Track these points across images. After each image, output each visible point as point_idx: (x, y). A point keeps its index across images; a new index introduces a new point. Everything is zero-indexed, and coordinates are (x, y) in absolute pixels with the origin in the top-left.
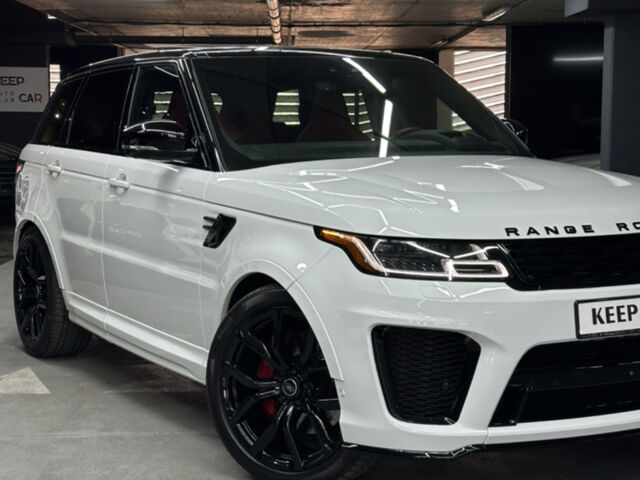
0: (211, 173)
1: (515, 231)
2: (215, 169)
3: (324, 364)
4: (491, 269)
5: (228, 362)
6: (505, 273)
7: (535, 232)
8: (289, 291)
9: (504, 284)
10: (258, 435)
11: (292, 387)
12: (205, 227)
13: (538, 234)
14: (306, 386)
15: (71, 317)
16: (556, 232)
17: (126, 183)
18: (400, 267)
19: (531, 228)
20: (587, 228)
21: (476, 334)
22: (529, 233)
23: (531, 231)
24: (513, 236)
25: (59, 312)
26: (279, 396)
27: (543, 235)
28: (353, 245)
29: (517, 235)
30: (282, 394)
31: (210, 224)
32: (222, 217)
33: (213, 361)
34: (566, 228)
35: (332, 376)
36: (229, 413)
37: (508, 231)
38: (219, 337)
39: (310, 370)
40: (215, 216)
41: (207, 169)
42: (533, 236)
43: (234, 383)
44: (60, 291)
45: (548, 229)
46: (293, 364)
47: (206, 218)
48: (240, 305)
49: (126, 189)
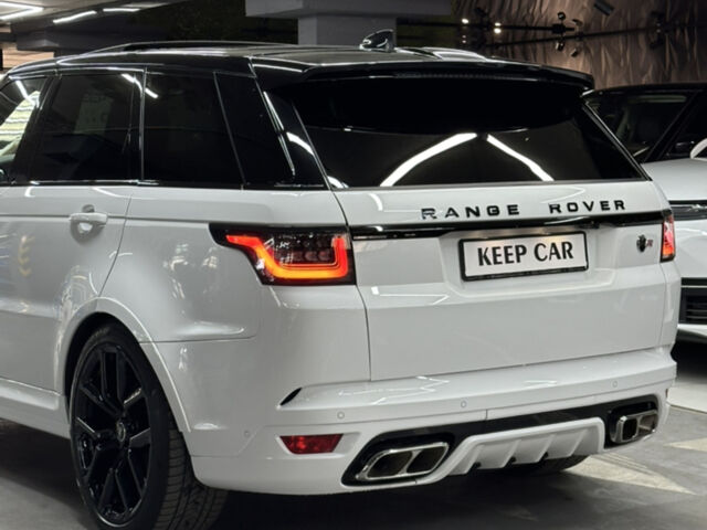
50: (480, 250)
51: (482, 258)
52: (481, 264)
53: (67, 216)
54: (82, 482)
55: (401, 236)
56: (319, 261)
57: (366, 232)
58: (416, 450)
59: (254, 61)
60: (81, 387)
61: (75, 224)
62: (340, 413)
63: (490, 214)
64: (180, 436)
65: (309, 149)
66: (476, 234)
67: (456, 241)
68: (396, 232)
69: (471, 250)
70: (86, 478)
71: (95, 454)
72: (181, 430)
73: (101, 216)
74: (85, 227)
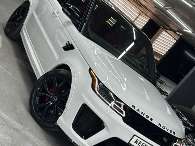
0: (78, 32)
1: (134, 107)
2: (80, 31)
3: (67, 100)
4: (122, 112)
5: (45, 81)
6: (124, 115)
7: (139, 111)
8: (72, 78)
9: (122, 118)
10: (39, 103)
11: (55, 99)
12: (66, 43)
13: (139, 112)
14: (59, 101)
15: (20, 32)
16: (144, 115)
17: (57, 15)
18: (101, 95)
19: (139, 109)
20: (151, 119)
21: (106, 124)
22: (137, 110)
23: (138, 110)
24: (133, 108)
25: (19, 29)
26: (51, 98)
27: (140, 113)
28: (95, 80)
29: (134, 109)
30: (52, 98)
31: (68, 44)
32: (72, 45)
33: (42, 77)
34: (147, 115)
35: (66, 106)
36: (36, 92)
37: (133, 106)
38: (48, 73)
39: (63, 99)
40: (71, 43)
41: (78, 30)
42: (138, 112)
43: (43, 87)
44: (23, 24)
45: (142, 113)
46: (60, 94)
47: (68, 41)
48: (59, 70)
49: (56, 16)
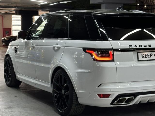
50: (142, 55)
51: (142, 56)
52: (142, 57)
53: (53, 46)
54: (55, 102)
55: (124, 51)
56: (106, 56)
57: (117, 50)
58: (127, 98)
59: (93, 13)
60: (55, 82)
61: (54, 47)
62: (111, 89)
63: (144, 47)
64: (76, 93)
65: (104, 32)
66: (141, 51)
67: (137, 52)
68: (123, 50)
69: (140, 54)
70: (56, 101)
71: (57, 96)
72: (76, 92)
73: (59, 46)
74: (56, 48)
